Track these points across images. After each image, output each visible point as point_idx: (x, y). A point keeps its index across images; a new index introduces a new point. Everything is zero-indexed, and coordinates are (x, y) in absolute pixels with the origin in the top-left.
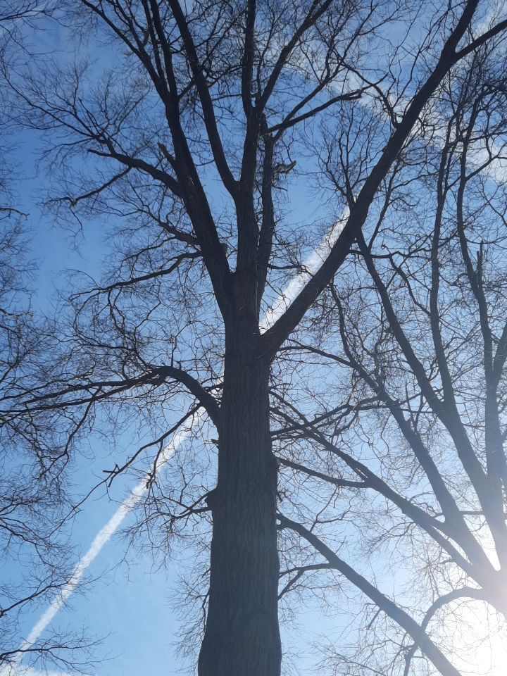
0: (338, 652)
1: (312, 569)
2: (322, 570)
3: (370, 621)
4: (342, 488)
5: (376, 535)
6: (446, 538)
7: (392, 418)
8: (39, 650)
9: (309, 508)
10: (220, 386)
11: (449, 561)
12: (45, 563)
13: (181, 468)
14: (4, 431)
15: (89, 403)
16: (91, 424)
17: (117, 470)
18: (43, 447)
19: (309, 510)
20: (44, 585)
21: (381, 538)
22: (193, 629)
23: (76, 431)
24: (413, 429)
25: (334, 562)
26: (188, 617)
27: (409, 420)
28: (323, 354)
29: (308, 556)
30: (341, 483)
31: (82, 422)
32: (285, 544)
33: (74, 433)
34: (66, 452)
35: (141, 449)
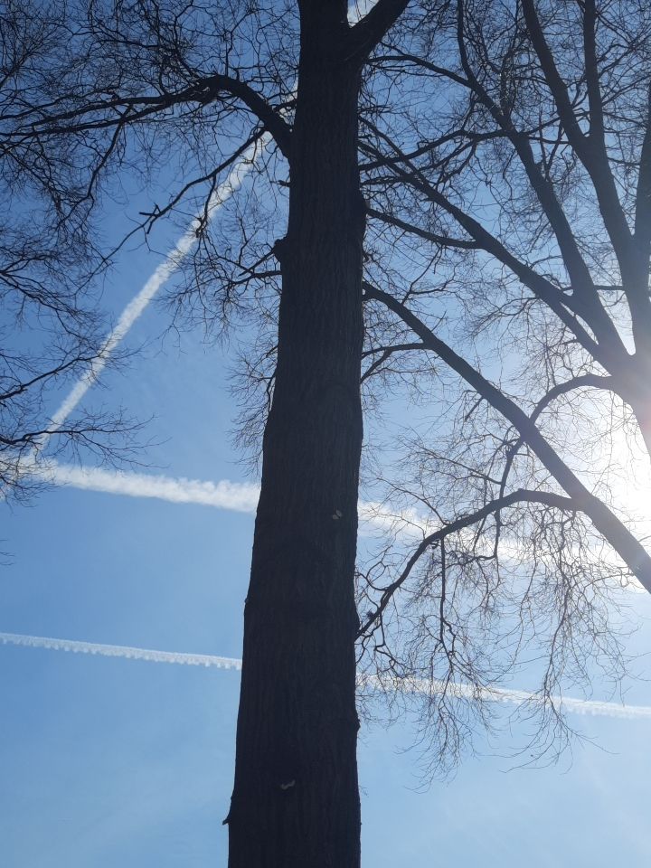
0: (427, 447)
1: (403, 349)
2: (415, 351)
3: (468, 411)
4: (446, 248)
5: (485, 313)
6: (572, 314)
7: (517, 159)
8: (69, 432)
9: (402, 274)
10: (291, 104)
11: (573, 341)
12: (70, 333)
13: (241, 220)
14: (7, 164)
15: (116, 126)
16: (121, 155)
17: (157, 212)
18: (58, 188)
19: (402, 278)
20: (71, 358)
21: (489, 317)
22: (255, 416)
23: (101, 166)
24: (544, 175)
25: (430, 341)
26: (249, 403)
27: (540, 164)
28: (432, 67)
29: (397, 334)
30: (445, 241)
31: (108, 153)
32: (370, 319)
33: (98, 169)
34: (89, 194)
35: (188, 186)
